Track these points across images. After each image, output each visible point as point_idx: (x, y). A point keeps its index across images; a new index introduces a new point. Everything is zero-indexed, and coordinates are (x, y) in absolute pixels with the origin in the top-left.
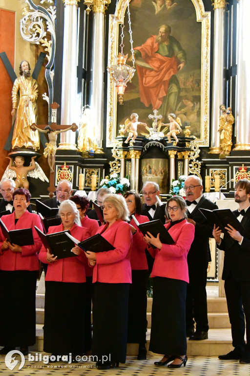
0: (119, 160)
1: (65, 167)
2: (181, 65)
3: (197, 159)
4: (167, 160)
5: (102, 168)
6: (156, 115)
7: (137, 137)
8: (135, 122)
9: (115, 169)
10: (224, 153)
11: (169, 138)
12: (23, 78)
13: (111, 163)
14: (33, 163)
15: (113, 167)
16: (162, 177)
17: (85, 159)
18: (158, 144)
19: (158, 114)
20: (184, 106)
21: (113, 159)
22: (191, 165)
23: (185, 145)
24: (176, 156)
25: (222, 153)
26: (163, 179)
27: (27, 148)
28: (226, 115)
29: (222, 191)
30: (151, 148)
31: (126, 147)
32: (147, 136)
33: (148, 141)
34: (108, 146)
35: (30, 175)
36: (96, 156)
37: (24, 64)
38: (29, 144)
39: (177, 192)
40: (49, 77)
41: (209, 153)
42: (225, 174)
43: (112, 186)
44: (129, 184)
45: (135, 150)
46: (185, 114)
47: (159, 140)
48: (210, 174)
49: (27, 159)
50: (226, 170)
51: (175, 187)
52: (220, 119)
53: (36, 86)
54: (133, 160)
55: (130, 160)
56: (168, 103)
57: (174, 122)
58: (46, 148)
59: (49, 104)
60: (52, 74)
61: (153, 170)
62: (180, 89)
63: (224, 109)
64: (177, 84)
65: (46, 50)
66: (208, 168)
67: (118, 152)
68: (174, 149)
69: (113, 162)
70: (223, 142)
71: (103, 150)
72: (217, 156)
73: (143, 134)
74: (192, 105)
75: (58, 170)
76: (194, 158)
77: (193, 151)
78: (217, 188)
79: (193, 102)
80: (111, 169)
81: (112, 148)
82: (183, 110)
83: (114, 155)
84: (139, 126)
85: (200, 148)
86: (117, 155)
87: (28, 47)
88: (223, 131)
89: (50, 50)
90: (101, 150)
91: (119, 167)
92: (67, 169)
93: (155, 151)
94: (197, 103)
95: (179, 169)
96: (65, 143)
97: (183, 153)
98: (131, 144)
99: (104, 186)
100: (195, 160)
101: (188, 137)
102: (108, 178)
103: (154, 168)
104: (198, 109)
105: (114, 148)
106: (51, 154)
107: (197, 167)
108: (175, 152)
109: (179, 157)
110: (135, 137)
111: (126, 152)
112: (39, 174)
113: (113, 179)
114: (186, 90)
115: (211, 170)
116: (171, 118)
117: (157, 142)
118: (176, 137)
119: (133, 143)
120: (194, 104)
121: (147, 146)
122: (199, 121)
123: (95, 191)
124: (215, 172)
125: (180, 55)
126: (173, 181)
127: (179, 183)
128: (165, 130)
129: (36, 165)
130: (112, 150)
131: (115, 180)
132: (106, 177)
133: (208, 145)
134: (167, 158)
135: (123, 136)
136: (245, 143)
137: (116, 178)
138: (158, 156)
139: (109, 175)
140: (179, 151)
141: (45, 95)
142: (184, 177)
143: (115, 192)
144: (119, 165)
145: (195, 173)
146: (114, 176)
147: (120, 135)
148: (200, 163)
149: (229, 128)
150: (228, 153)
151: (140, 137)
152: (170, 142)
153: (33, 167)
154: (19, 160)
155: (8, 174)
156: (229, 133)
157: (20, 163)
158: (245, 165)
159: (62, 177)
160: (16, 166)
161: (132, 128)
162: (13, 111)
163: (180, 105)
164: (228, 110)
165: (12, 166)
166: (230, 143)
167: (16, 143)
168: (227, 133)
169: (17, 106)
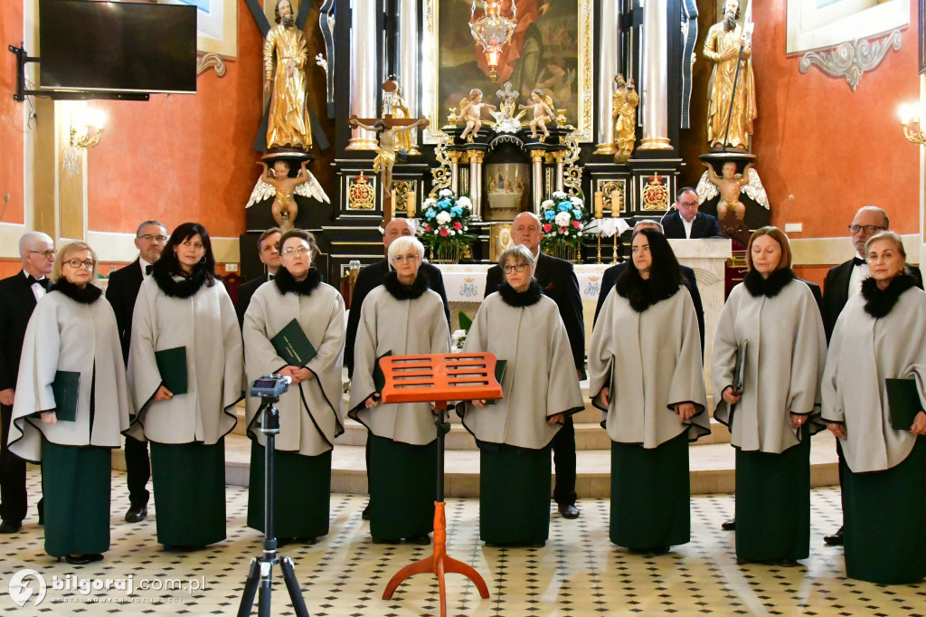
0: (447, 166)
1: (362, 178)
2: (545, 7)
3: (575, 163)
4: (528, 166)
5: (419, 179)
6: (508, 91)
7: (481, 129)
8: (477, 103)
9: (442, 180)
10: (622, 153)
11: (533, 130)
12: (281, 27)
13: (434, 171)
15: (438, 177)
16: (521, 194)
18: (514, 139)
19: (512, 90)
20: (549, 75)
21: (438, 164)
22: (566, 174)
23: (557, 141)
24: (543, 159)
25: (618, 154)
26: (523, 197)
27: (294, 148)
28: (626, 91)
30: (501, 146)
31: (459, 145)
32: (493, 126)
33: (496, 135)
37: (284, 4)
39: (552, 219)
40: (326, 28)
41: (595, 153)
42: (622, 188)
43: (443, 209)
44: (470, 208)
45: (477, 150)
46: (552, 88)
47: (514, 131)
48: (599, 189)
49: (294, 166)
50: (625, 180)
51: (547, 210)
52: (614, 98)
53: (304, 42)
54: (473, 166)
55: (468, 166)
56: (523, 70)
57: (542, 104)
58: (378, 157)
59: (327, 72)
60: (331, 20)
61: (506, 183)
62: (542, 47)
63: (622, 81)
64: (538, 37)
66: (595, 178)
67: (445, 152)
68: (541, 147)
69: (438, 169)
70: (620, 135)
71: (419, 150)
72: (610, 158)
73: (487, 123)
74: (563, 73)
75: (350, 184)
76: (571, 162)
77: (569, 149)
78: (616, 213)
79: (564, 69)
80: (434, 182)
81: (436, 146)
82: (547, 81)
83: (439, 156)
84: (482, 110)
85: (580, 145)
86: (444, 157)
88: (621, 117)
90: (416, 148)
91: (448, 177)
92: (365, 182)
93: (507, 150)
94: (571, 70)
95: (548, 176)
96: (359, 138)
97: (554, 153)
98: (470, 139)
99: (431, 210)
100: (572, 165)
101: (562, 127)
102: (435, 197)
103: (506, 177)
104: (572, 80)
105: (439, 146)
106: (386, 168)
107: (576, 176)
108: (543, 153)
109: (548, 161)
110: (477, 129)
111: (461, 153)
112: (313, 189)
113: (443, 198)
114: (553, 48)
115: (599, 181)
116: (537, 96)
117: (511, 137)
118: (545, 128)
119: (474, 138)
120: (567, 72)
121: (495, 142)
122: (575, 100)
123: (413, 218)
124: (608, 184)
126: (542, 201)
127: (554, 204)
129: (308, 174)
130: (435, 149)
131: (447, 201)
132: (432, 194)
133: (591, 140)
134: (528, 162)
135: (455, 127)
136: (657, 138)
137: (449, 197)
138: (512, 161)
139: (437, 192)
140: (549, 150)
141: (319, 57)
142: (560, 194)
143: (449, 220)
144: (448, 174)
145: (573, 185)
146: (446, 193)
147: (448, 124)
148: (580, 170)
149: (631, 112)
150: (629, 154)
151: (485, 127)
152: (533, 136)
153: (302, 179)
154: (281, 168)
155: (262, 191)
156: (630, 121)
157: (282, 172)
158: (660, 173)
159: (357, 195)
160: (274, 178)
161: (472, 113)
162: (266, 85)
163: (543, 73)
164: (629, 83)
165: (268, 176)
166: (632, 137)
167: (273, 138)
168: (626, 122)
169: (273, 75)
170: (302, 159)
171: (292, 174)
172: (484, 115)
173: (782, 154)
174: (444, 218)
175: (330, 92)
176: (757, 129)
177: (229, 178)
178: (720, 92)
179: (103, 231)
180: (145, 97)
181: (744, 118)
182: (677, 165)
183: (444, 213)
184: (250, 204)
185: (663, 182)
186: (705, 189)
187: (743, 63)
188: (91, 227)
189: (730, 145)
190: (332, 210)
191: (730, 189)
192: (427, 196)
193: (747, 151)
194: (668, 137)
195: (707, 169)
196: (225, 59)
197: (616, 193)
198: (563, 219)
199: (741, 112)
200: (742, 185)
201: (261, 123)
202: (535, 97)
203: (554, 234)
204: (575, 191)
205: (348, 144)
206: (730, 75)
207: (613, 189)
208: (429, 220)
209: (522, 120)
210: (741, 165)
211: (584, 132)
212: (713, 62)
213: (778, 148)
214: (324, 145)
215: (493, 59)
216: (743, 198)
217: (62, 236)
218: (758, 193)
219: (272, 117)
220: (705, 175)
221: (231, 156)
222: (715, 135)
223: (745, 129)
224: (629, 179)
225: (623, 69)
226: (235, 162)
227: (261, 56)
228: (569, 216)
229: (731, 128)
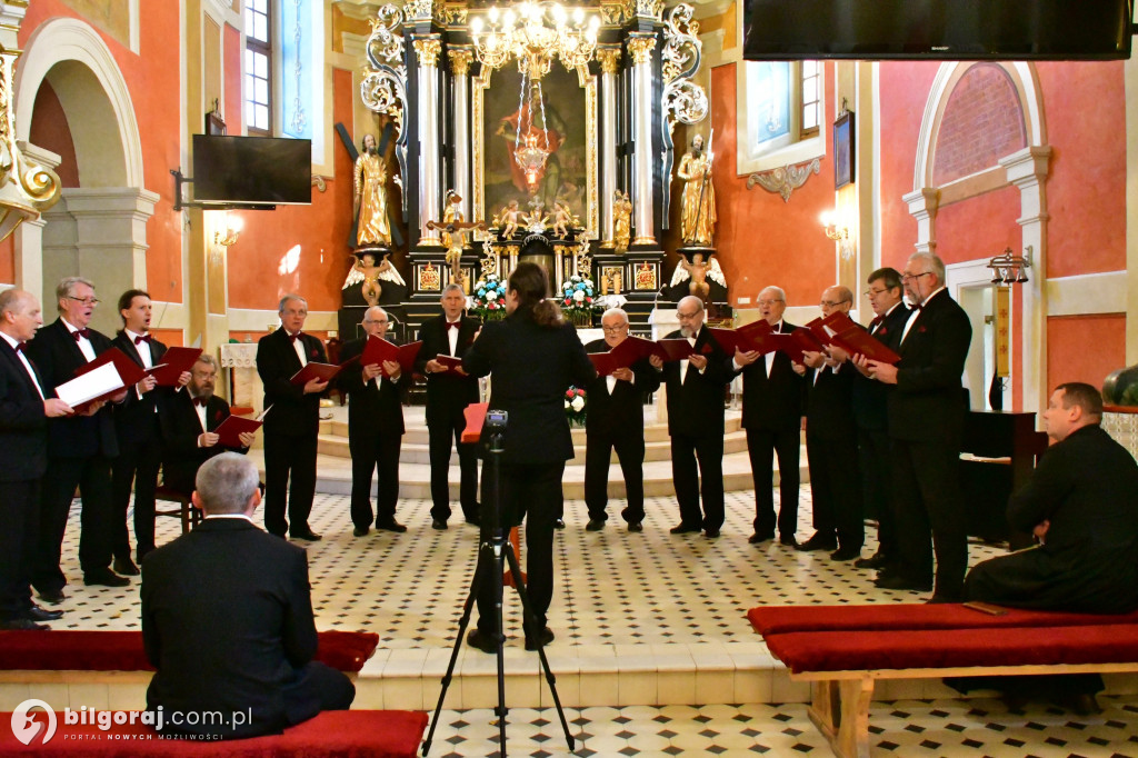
0: (492, 258)
2: (562, 141)
3: (586, 255)
4: (550, 257)
5: (472, 267)
6: (536, 202)
7: (517, 230)
8: (514, 211)
10: (620, 247)
11: (556, 231)
12: (367, 155)
13: (482, 261)
14: (386, 261)
19: (539, 201)
20: (565, 190)
21: (485, 256)
22: (580, 262)
24: (563, 252)
25: (617, 248)
27: (378, 244)
28: (623, 202)
29: (621, 293)
30: (532, 242)
31: (501, 242)
32: (526, 228)
33: (528, 233)
34: (475, 240)
37: (369, 138)
38: (379, 239)
39: (571, 295)
40: (401, 155)
41: (601, 247)
43: (491, 289)
45: (514, 245)
46: (567, 200)
47: (541, 232)
51: (567, 289)
52: (614, 207)
53: (384, 166)
54: (512, 257)
55: (508, 257)
56: (547, 187)
57: (562, 212)
58: (449, 251)
59: (402, 188)
60: (405, 150)
62: (561, 171)
63: (619, 193)
64: (558, 164)
65: (396, 120)
66: (601, 266)
67: (490, 247)
68: (562, 243)
70: (619, 234)
71: (471, 245)
72: (611, 251)
73: (522, 226)
74: (575, 189)
76: (583, 254)
77: (581, 245)
78: (617, 291)
79: (577, 186)
80: (483, 269)
81: (483, 243)
82: (565, 195)
83: (486, 250)
84: (518, 216)
85: (590, 241)
86: (490, 251)
87: (369, 117)
88: (619, 221)
89: (400, 120)
91: (493, 266)
93: (537, 246)
94: (581, 187)
95: (567, 267)
96: (426, 237)
97: (571, 248)
98: (509, 238)
99: (481, 290)
100: (584, 256)
102: (484, 280)
104: (583, 194)
105: (486, 242)
106: (455, 259)
107: (587, 264)
108: (563, 248)
109: (566, 253)
110: (514, 230)
111: (503, 248)
112: (393, 275)
113: (490, 281)
114: (568, 170)
118: (564, 229)
119: (512, 237)
120: (578, 188)
121: (527, 240)
122: (585, 208)
125: (560, 128)
126: (564, 282)
127: (572, 285)
128: (545, 220)
129: (389, 264)
130: (483, 245)
131: (493, 283)
132: (482, 278)
133: (597, 238)
134: (552, 254)
135: (497, 228)
136: (645, 236)
137: (495, 280)
138: (540, 253)
139: (485, 276)
140: (567, 245)
141: (396, 177)
142: (576, 277)
143: (495, 297)
144: (493, 263)
145: (585, 271)
146: (492, 277)
147: (492, 226)
148: (590, 260)
149: (627, 217)
150: (625, 248)
151: (520, 229)
152: (556, 235)
153: (384, 268)
154: (369, 260)
155: (354, 277)
156: (626, 224)
157: (369, 262)
158: (648, 262)
159: (427, 280)
160: (363, 267)
161: (511, 218)
162: (357, 199)
163: (561, 189)
164: (625, 196)
165: (359, 266)
166: (627, 235)
167: (362, 238)
168: (623, 225)
169: (361, 191)
170: (384, 253)
171: (377, 264)
172: (520, 220)
173: (736, 246)
174: (491, 295)
175: (405, 202)
176: (719, 229)
177: (329, 267)
178: (690, 201)
179: (238, 307)
180: (271, 208)
181: (707, 221)
182: (660, 256)
183: (491, 292)
184: (345, 286)
185: (651, 268)
186: (680, 274)
187: (706, 182)
188: (231, 305)
189: (698, 242)
190: (408, 291)
191: (698, 273)
192: (477, 278)
193: (709, 246)
194: (655, 234)
195: (681, 258)
196: (325, 179)
197: (617, 276)
198: (579, 296)
199: (705, 217)
200: (707, 270)
201: (353, 227)
202: (557, 206)
203: (573, 307)
204: (586, 275)
205: (419, 241)
206: (698, 190)
207: (614, 273)
208: (480, 297)
209: (546, 223)
210: (706, 255)
211: (591, 233)
212: (684, 181)
213: (732, 244)
214: (400, 242)
215: (532, 179)
216: (708, 279)
217: (211, 312)
218: (717, 275)
219: (361, 222)
220: (680, 263)
221: (330, 251)
222: (686, 234)
223: (708, 230)
224: (626, 266)
225: (620, 186)
226: (334, 255)
227: (352, 176)
228: (583, 293)
229: (699, 229)
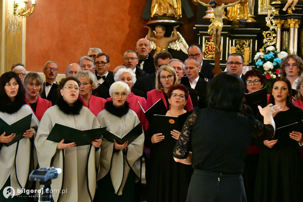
0: (274, 30)
5: (254, 39)
7: (297, 4)
9: (270, 39)
13: (264, 33)
14: (175, 32)
15: (267, 37)
17: (236, 29)
21: (268, 29)
27: (169, 17)
34: (260, 13)
35: (171, 46)
36: (248, 25)
38: (170, 12)
43: (268, 60)
45: (294, 18)
49: (168, 29)
54: (292, 30)
55: (288, 30)
58: (211, 25)
67: (273, 20)
69: (267, 32)
71: (255, 18)
75: (205, 42)
80: (265, 41)
83: (268, 23)
86: (272, 23)
90: (253, 17)
91: (274, 37)
98: (290, 12)
99: (260, 60)
102: (263, 51)
105: (269, 16)
106: (217, 32)
110: (295, 4)
111: (283, 21)
112: (181, 45)
113: (269, 52)
119: (292, 10)
129: (178, 35)
130: (266, 18)
131: (272, 54)
132: (261, 50)
135: (280, 3)
137: (273, 51)
139: (265, 48)
143: (272, 68)
144: (274, 35)
146: (271, 48)
153: (174, 38)
154: (159, 30)
157: (160, 33)
159: (210, 50)
160: (155, 37)
165: (151, 36)
167: (155, 10)
170: (174, 24)
171: (167, 34)
174: (268, 65)
177: (125, 37)
183: (269, 62)
192: (258, 51)
205: (205, 14)
208: (258, 67)
221: (127, 23)
226: (130, 26)
